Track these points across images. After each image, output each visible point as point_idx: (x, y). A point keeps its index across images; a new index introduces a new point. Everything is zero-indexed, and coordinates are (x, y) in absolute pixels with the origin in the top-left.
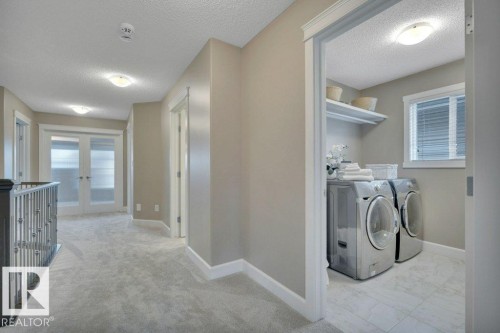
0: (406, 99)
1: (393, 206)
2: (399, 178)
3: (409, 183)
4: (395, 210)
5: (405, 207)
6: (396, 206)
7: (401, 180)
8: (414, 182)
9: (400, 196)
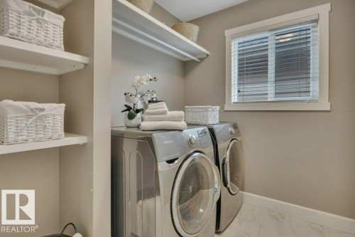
0: (228, 33)
1: (212, 163)
2: (221, 122)
3: (231, 129)
4: (215, 169)
5: (227, 160)
6: (217, 163)
7: (222, 126)
8: (235, 127)
9: (221, 146)
